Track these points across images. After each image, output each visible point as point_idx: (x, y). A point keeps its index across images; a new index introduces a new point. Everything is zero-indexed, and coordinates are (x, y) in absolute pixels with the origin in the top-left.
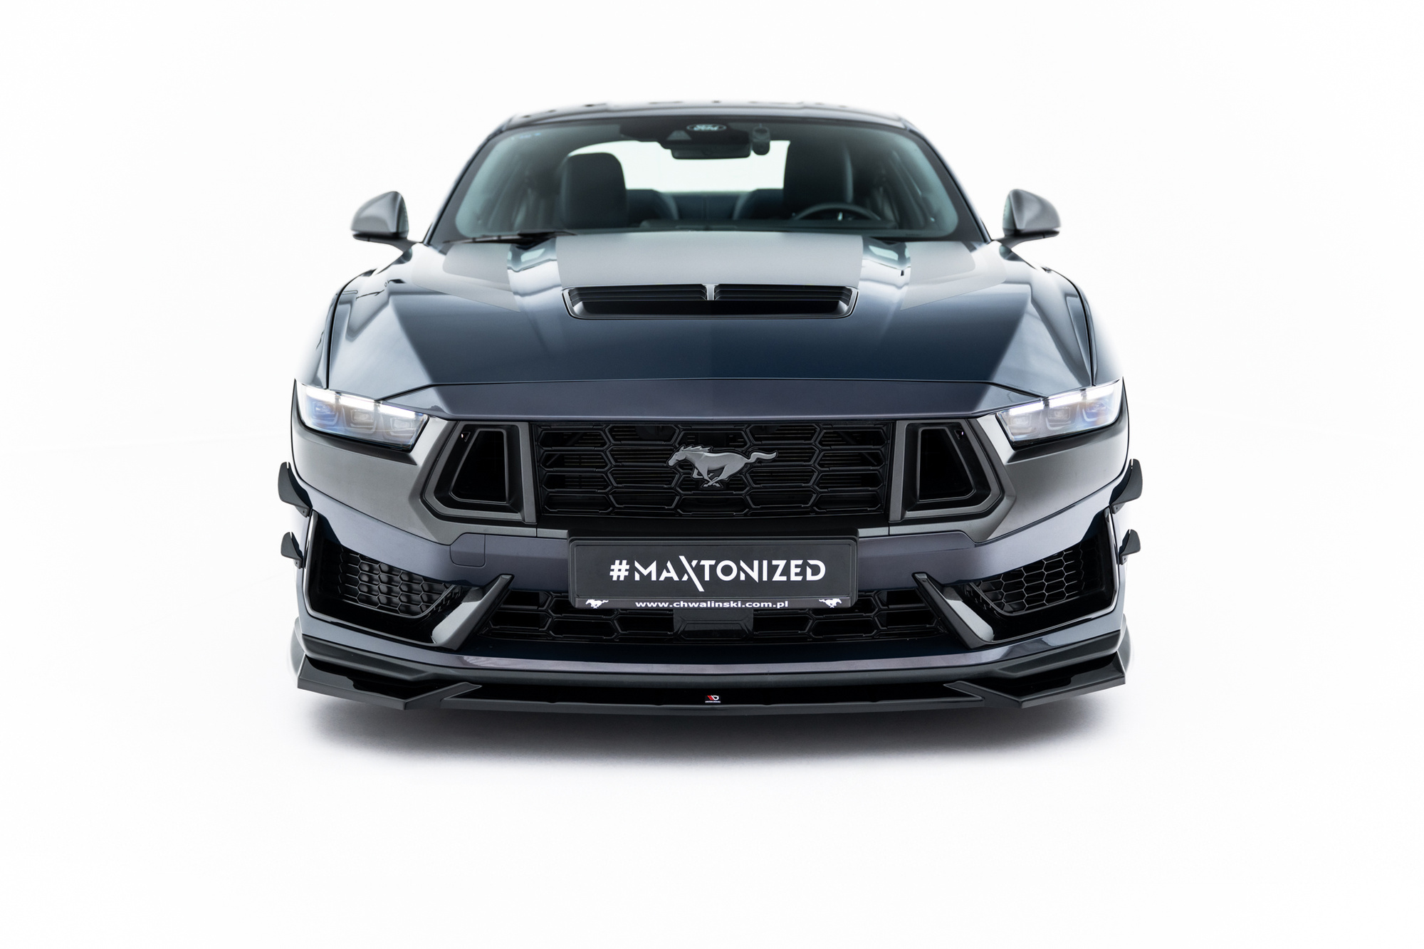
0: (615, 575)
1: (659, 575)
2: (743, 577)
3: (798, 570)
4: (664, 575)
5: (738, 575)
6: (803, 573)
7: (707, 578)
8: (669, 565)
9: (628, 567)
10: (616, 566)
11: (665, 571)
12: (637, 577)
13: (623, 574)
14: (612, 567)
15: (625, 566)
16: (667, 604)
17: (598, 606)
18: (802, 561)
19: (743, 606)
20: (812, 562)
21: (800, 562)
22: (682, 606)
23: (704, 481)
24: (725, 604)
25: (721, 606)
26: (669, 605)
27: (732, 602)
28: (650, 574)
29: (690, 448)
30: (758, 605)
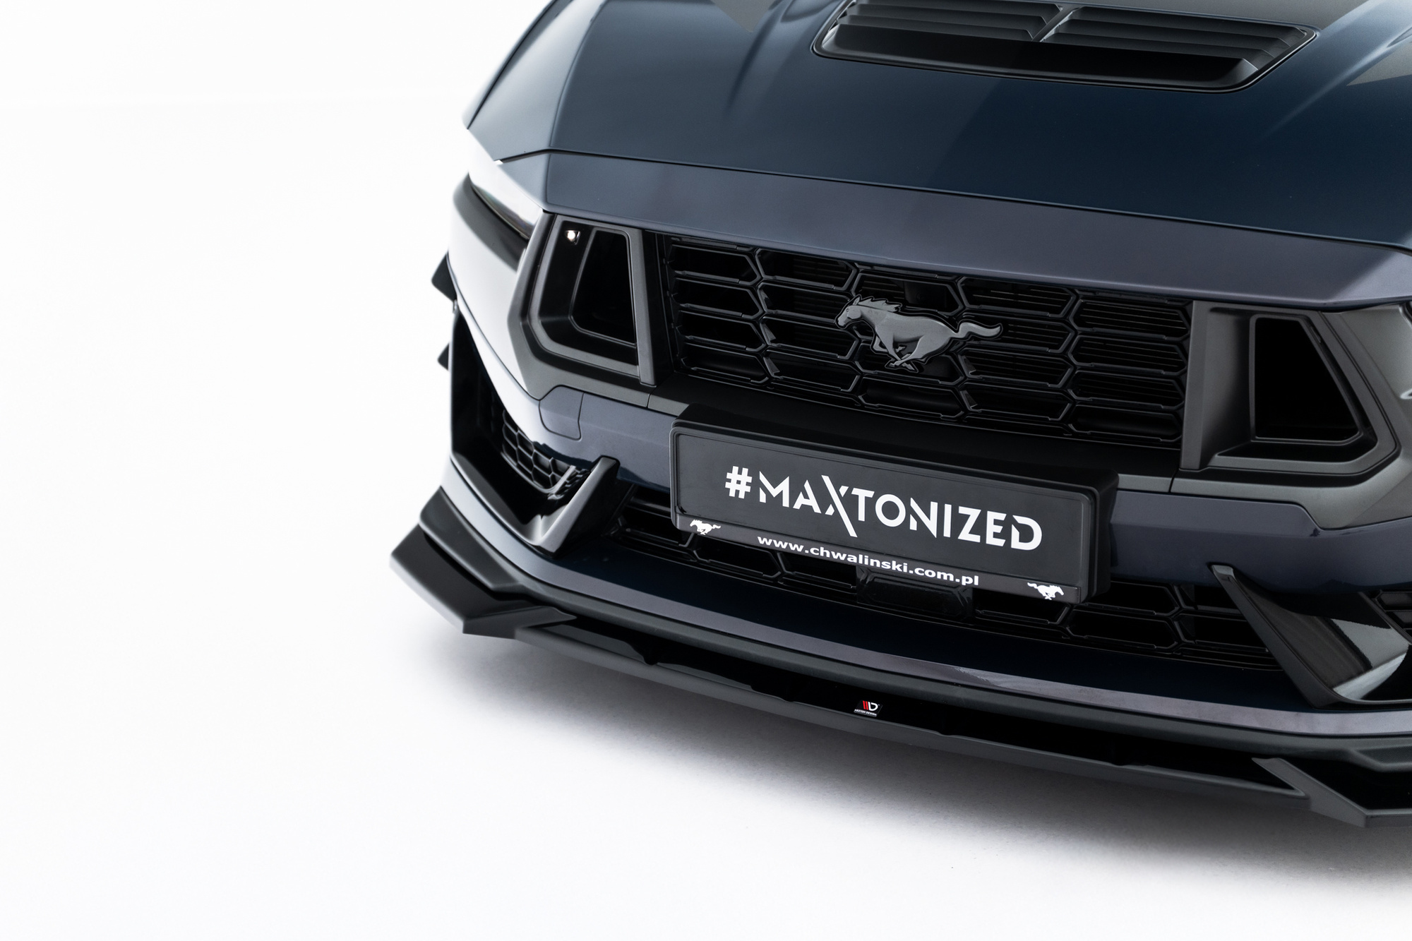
0: (732, 487)
1: (793, 499)
2: (913, 525)
3: (999, 529)
4: (800, 501)
5: (907, 521)
6: (1005, 535)
7: (862, 517)
8: (807, 486)
9: (750, 479)
10: (733, 475)
11: (801, 495)
12: (763, 498)
13: (744, 489)
14: (729, 476)
15: (745, 477)
16: (802, 547)
17: (706, 532)
18: (1005, 515)
19: (911, 572)
20: (1021, 520)
21: (1002, 517)
22: (822, 554)
23: (886, 357)
24: (884, 563)
25: (878, 565)
26: (803, 550)
27: (894, 563)
28: (781, 494)
29: (868, 302)
30: (933, 575)
